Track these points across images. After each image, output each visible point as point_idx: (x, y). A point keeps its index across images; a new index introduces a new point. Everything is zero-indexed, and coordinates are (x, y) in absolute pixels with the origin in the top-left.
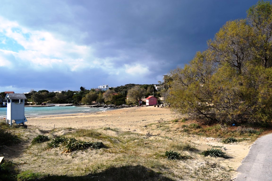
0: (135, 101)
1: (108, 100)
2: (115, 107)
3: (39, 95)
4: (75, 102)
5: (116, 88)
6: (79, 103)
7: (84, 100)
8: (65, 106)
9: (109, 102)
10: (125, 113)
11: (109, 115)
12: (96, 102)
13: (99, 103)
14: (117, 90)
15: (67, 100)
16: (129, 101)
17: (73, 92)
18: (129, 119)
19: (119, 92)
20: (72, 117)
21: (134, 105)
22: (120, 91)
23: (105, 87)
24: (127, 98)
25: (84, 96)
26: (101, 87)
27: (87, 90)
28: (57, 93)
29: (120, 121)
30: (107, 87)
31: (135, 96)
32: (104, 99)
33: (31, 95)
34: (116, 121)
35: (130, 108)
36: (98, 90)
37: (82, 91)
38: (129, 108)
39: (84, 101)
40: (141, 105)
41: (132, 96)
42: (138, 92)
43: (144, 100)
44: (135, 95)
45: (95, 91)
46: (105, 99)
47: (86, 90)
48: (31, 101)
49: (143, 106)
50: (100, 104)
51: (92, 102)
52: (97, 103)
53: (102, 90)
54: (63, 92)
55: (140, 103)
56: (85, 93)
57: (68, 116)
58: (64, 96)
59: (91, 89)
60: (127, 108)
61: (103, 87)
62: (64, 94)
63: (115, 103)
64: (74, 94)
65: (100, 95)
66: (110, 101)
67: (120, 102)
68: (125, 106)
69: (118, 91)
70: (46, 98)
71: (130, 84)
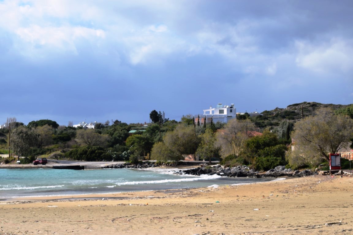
0: (315, 159)
1: (232, 153)
2: (251, 175)
3: (29, 133)
4: (132, 156)
5: (260, 117)
6: (145, 160)
7: (159, 150)
8: (102, 168)
9: (235, 160)
10: (281, 194)
11: (225, 201)
12: (195, 159)
13: (204, 161)
14: (261, 121)
15: (110, 151)
16: (297, 158)
17: (127, 127)
18: (285, 215)
19: (268, 128)
20: (110, 202)
21: (313, 169)
22: (271, 124)
23: (225, 113)
24: (293, 148)
25: (160, 140)
26: (213, 112)
27: (172, 120)
28: (80, 128)
29: (254, 223)
30: (231, 111)
31: (316, 140)
32: (219, 149)
33: (6, 133)
34: (242, 221)
35: (301, 179)
36: (201, 121)
37: (156, 124)
38: (297, 179)
39: (160, 153)
40: (335, 171)
41: (306, 140)
42: (327, 127)
43: (347, 153)
44: (317, 137)
45: (194, 123)
46: (222, 150)
47: (167, 120)
48: (6, 153)
49: (342, 173)
50: (208, 164)
51: (184, 159)
52: (200, 160)
53: (215, 122)
54: (99, 126)
55: (334, 165)
56: (163, 131)
57: (101, 198)
58: (101, 137)
59: (183, 119)
60: (291, 180)
61: (217, 113)
62: (100, 133)
63: (254, 162)
64: (131, 132)
65: (207, 136)
66: (237, 155)
67: (268, 161)
68: (284, 172)
69: (266, 126)
70: (49, 143)
71: (305, 103)
